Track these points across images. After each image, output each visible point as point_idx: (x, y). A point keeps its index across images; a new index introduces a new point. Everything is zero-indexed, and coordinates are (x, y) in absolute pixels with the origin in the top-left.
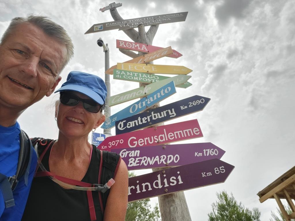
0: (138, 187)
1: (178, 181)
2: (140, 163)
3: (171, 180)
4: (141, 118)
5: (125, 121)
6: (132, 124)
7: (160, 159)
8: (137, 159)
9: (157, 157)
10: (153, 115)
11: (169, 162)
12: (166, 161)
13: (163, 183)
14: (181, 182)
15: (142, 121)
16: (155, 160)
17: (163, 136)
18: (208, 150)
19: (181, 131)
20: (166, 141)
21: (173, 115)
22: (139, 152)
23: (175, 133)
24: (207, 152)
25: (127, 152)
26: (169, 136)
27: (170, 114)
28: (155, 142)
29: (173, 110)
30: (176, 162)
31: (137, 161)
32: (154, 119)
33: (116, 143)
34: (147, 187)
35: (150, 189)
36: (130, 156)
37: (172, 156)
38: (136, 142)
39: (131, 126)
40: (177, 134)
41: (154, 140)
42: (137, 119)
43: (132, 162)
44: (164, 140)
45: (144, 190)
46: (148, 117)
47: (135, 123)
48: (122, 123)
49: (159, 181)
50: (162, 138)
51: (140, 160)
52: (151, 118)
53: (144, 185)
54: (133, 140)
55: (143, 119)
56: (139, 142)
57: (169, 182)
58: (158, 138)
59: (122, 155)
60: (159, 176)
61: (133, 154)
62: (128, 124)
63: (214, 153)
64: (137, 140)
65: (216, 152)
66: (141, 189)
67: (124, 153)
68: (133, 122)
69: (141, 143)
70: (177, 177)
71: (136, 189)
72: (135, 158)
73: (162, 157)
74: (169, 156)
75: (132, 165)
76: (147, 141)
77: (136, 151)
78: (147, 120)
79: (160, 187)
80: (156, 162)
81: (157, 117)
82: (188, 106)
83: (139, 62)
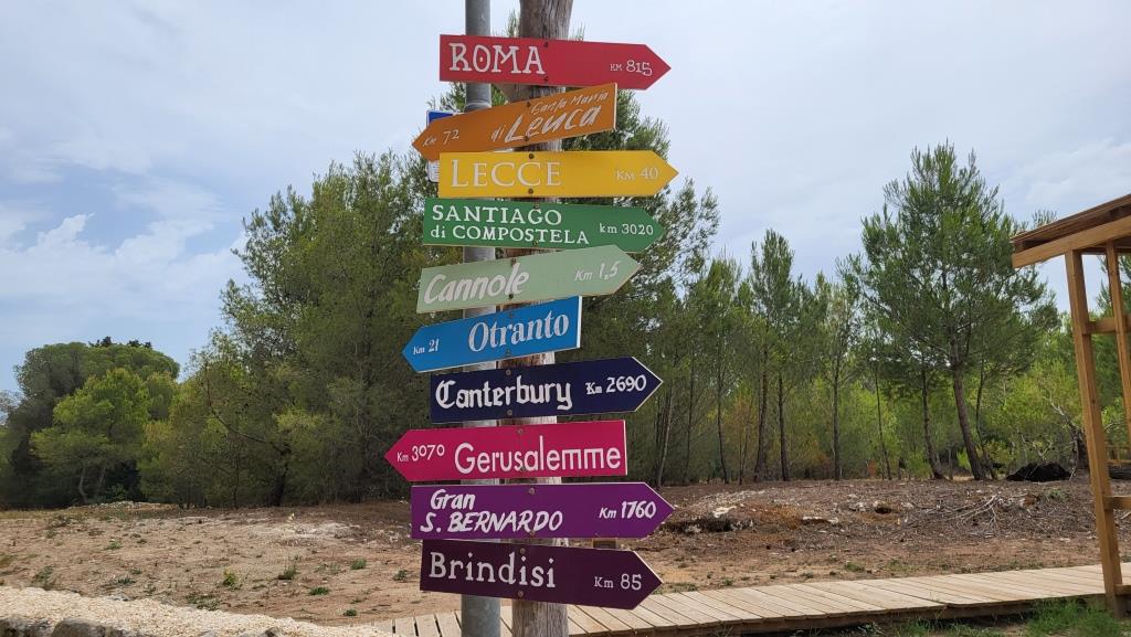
0: (470, 566)
1: (546, 577)
2: (473, 525)
3: (535, 574)
4: (492, 387)
5: (452, 383)
6: (468, 398)
7: (519, 519)
8: (468, 515)
9: (513, 514)
10: (519, 387)
11: (537, 527)
12: (531, 525)
13: (517, 576)
14: (551, 584)
15: (491, 399)
16: (508, 520)
17: (535, 454)
18: (634, 504)
19: (578, 451)
20: (539, 473)
21: (565, 404)
22: (473, 497)
23: (564, 452)
24: (629, 507)
25: (447, 497)
26: (549, 459)
27: (560, 399)
28: (517, 468)
29: (568, 386)
30: (552, 528)
31: (467, 521)
32: (519, 400)
33: (429, 450)
34: (486, 571)
35: (492, 580)
36: (453, 506)
37: (546, 514)
38: (471, 459)
39: (466, 404)
40: (568, 456)
41: (515, 463)
42: (481, 388)
43: (457, 521)
44: (536, 467)
45: (480, 579)
46: (508, 390)
47: (475, 395)
48: (445, 386)
49: (511, 568)
50: (531, 461)
51: (475, 519)
52: (514, 394)
53: (481, 566)
54: (465, 453)
55: (495, 391)
56: (480, 462)
57: (529, 577)
58: (522, 458)
59: (437, 502)
60: (512, 556)
61: (461, 501)
62: (459, 397)
63: (645, 512)
64: (475, 454)
65: (650, 511)
66: (475, 574)
67: (441, 499)
68: (472, 392)
69: (484, 466)
70: (546, 571)
71: (465, 570)
72: (464, 511)
73: (524, 514)
74: (539, 514)
75: (455, 530)
76: (498, 460)
77: (468, 496)
78: (503, 398)
79: (511, 581)
80: (510, 525)
81: (527, 399)
82: (604, 389)
83: (512, 132)
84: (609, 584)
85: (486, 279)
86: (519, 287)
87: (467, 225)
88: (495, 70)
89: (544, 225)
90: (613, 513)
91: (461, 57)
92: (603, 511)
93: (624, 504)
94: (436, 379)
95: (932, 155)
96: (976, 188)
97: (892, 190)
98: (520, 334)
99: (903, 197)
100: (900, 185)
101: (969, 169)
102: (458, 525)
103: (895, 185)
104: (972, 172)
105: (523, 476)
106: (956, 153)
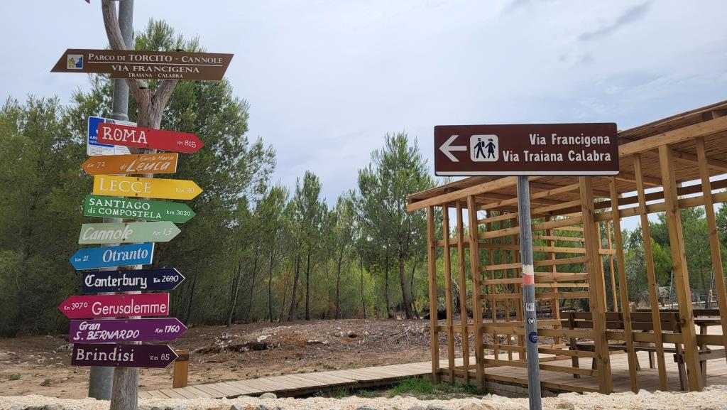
0: (95, 354)
1: (130, 357)
2: (99, 337)
3: (125, 356)
4: (112, 278)
5: (93, 276)
6: (100, 282)
7: (120, 334)
8: (97, 333)
9: (117, 331)
10: (124, 278)
11: (127, 337)
12: (125, 336)
13: (117, 357)
14: (132, 360)
15: (111, 283)
16: (115, 334)
17: (129, 307)
18: (170, 327)
19: (148, 306)
20: (130, 314)
21: (144, 286)
22: (99, 325)
23: (142, 306)
24: (168, 328)
25: (87, 325)
26: (135, 309)
27: (142, 284)
28: (121, 313)
29: (146, 279)
30: (134, 337)
31: (96, 335)
32: (124, 284)
33: (80, 305)
34: (103, 356)
35: (105, 359)
36: (90, 329)
37: (132, 331)
38: (100, 309)
39: (99, 285)
40: (143, 307)
41: (120, 310)
42: (107, 278)
43: (91, 335)
44: (129, 312)
45: (100, 359)
46: (119, 280)
47: (104, 282)
48: (90, 277)
49: (114, 354)
50: (127, 310)
51: (100, 334)
52: (121, 282)
53: (101, 354)
54: (97, 306)
55: (113, 280)
56: (104, 310)
57: (122, 357)
58: (123, 308)
59: (82, 327)
60: (115, 349)
61: (93, 327)
62: (96, 282)
63: (175, 330)
64: (102, 307)
65: (177, 329)
66: (98, 357)
67: (84, 326)
68: (103, 280)
69: (105, 312)
70: (130, 354)
71: (93, 356)
72: (95, 331)
73: (122, 332)
74: (129, 332)
75: (90, 339)
76: (112, 309)
77: (97, 324)
78: (116, 283)
79: (114, 359)
80: (115, 336)
81: (128, 283)
82: (161, 281)
83: (130, 167)
84: (156, 358)
85: (113, 231)
86: (128, 236)
87: (106, 208)
88: (124, 140)
89: (141, 209)
90: (161, 331)
91: (108, 133)
92: (157, 330)
93: (166, 327)
94: (85, 274)
95: (396, 138)
96: (417, 158)
97: (375, 156)
98: (127, 256)
99: (380, 160)
100: (380, 152)
101: (414, 147)
102: (91, 336)
103: (377, 152)
104: (415, 149)
105: (123, 316)
106: (408, 138)
